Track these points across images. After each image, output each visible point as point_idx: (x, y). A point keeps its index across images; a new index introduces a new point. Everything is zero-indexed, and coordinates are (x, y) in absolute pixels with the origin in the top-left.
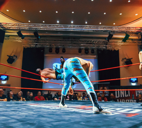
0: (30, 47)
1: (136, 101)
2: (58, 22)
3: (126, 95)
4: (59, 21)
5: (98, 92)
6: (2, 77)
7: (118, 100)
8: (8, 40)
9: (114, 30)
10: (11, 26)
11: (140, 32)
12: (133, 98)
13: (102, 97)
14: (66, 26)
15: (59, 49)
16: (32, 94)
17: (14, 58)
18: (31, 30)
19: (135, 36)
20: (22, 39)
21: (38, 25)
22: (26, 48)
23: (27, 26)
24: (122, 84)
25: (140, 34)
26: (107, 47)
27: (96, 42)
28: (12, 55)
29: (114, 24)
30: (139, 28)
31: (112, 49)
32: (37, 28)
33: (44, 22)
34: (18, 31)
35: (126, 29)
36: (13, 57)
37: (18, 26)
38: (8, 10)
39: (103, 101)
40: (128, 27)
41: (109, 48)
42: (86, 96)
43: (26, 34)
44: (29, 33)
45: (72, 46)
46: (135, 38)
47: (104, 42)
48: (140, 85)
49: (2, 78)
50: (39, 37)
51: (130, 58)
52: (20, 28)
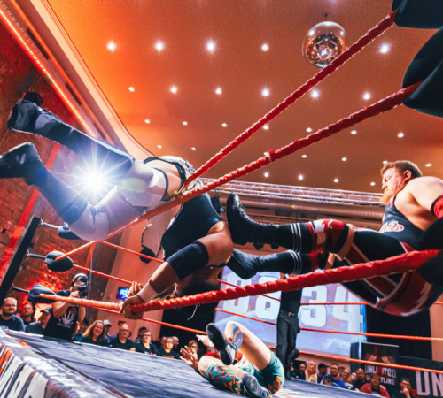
2: (266, 175)
4: (269, 172)
6: (122, 292)
38: (160, 147)
49: (122, 295)
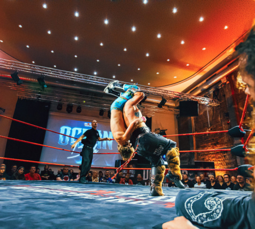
0: (28, 98)
1: (167, 184)
2: (76, 70)
4: (77, 68)
7: (146, 183)
9: (148, 91)
11: (178, 98)
13: (126, 179)
14: (86, 76)
15: (72, 106)
16: (21, 171)
18: (35, 75)
19: (172, 102)
20: (18, 84)
21: (46, 69)
22: (22, 99)
23: (28, 68)
25: (178, 101)
29: (149, 84)
30: (178, 94)
32: (43, 73)
33: (55, 66)
34: (12, 73)
35: (162, 92)
37: (14, 65)
39: (128, 184)
40: (165, 91)
42: (104, 176)
44: (31, 78)
45: (92, 105)
50: (45, 86)
51: (164, 129)
52: (17, 68)
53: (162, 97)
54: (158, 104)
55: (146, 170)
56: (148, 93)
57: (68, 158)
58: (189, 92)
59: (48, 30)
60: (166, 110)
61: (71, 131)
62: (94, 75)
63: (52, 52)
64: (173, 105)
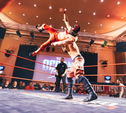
0: (25, 44)
1: (109, 95)
3: (102, 90)
4: (51, 25)
5: (79, 86)
8: (8, 37)
9: (95, 37)
10: (12, 26)
11: (115, 40)
12: (107, 93)
13: (82, 91)
15: (49, 48)
17: (12, 52)
18: (28, 31)
19: (111, 43)
20: (20, 37)
21: (34, 27)
22: (22, 45)
23: (25, 27)
24: (99, 81)
25: (115, 42)
26: (89, 50)
27: (80, 45)
28: (10, 50)
29: (96, 32)
30: (115, 38)
31: (92, 52)
32: (33, 30)
33: (39, 25)
34: (17, 31)
35: (105, 37)
36: (10, 52)
37: (17, 26)
39: (83, 94)
40: (106, 36)
41: (90, 51)
43: (23, 34)
44: (26, 33)
46: (111, 45)
47: (87, 46)
48: (113, 82)
50: (34, 37)
51: (106, 60)
52: (19, 28)
53: (104, 41)
54: (101, 44)
55: (94, 86)
56: (95, 38)
57: (48, 78)
58: (123, 36)
59: (34, 4)
60: (107, 48)
61: (49, 62)
62: (62, 29)
63: (37, 17)
64: (112, 45)
